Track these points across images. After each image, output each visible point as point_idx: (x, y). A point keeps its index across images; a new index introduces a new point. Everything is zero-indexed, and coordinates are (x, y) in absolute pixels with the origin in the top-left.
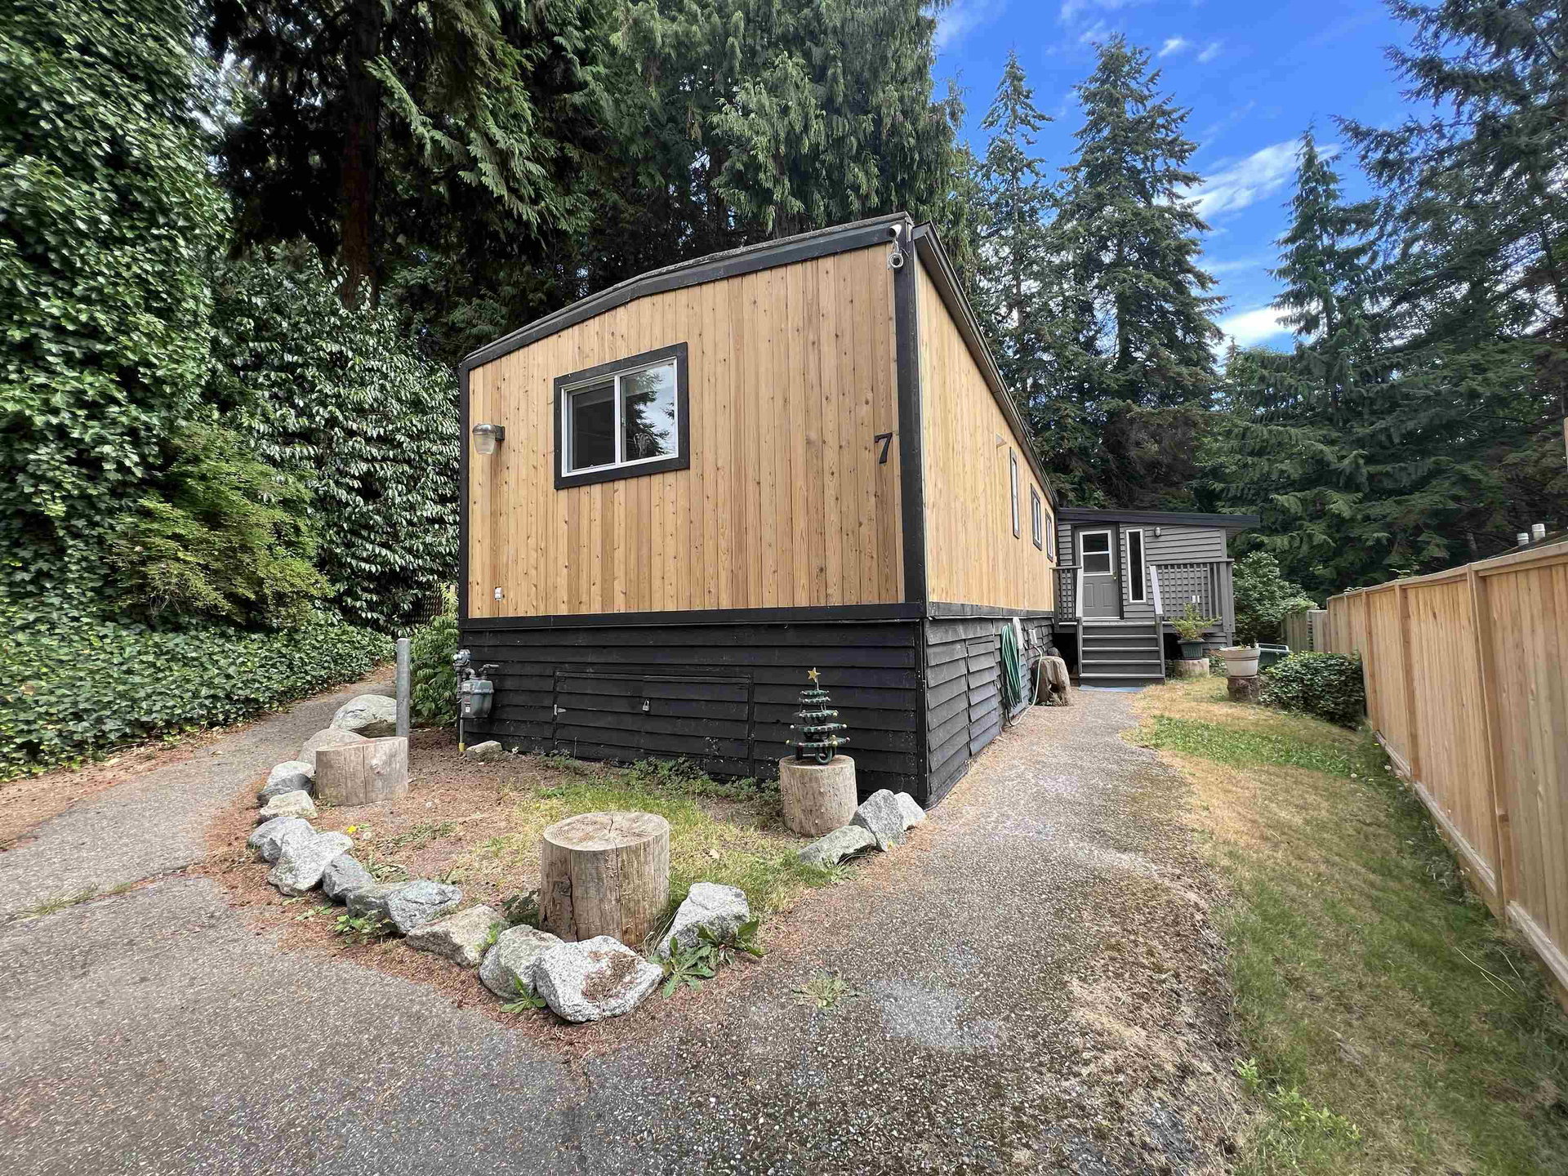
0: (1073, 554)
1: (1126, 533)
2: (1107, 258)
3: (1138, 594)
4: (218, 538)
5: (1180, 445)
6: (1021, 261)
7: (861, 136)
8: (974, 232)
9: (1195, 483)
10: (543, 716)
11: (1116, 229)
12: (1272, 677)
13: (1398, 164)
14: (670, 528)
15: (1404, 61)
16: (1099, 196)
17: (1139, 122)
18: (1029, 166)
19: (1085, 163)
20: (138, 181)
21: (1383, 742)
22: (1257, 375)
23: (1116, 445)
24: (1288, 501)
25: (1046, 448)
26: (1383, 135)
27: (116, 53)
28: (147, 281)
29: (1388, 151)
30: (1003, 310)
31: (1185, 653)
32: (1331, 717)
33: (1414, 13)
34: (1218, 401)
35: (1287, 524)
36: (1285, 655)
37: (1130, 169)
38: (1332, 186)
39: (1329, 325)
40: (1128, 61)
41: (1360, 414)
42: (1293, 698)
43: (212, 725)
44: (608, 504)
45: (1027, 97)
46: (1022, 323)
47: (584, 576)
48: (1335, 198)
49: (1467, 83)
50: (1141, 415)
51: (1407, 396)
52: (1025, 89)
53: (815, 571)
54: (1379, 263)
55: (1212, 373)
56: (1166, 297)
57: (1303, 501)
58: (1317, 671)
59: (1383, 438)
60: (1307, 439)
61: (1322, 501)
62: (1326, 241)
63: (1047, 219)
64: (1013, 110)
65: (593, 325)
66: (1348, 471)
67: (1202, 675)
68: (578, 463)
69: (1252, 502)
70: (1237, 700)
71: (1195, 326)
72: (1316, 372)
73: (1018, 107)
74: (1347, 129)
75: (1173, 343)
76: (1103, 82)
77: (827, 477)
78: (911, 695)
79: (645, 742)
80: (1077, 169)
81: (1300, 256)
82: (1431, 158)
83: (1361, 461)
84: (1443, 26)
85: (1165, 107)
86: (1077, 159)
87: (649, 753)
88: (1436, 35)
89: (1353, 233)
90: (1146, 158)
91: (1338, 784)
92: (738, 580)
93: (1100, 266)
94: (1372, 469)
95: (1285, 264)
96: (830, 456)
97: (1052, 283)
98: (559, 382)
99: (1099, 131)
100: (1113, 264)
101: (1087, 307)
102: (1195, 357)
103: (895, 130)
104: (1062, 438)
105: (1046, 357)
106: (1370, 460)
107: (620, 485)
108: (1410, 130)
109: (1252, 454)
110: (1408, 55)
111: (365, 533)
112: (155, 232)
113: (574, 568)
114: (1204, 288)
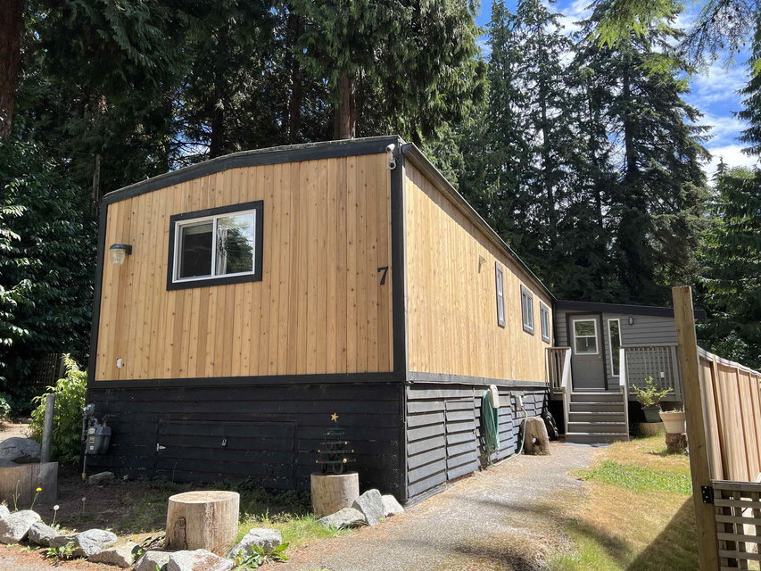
0: (568, 337)
1: (609, 320)
2: (616, 91)
8: (508, 68)
11: (622, 70)
14: (246, 321)
18: (551, 18)
19: (595, 18)
30: (532, 131)
31: (648, 416)
44: (204, 304)
46: (546, 141)
47: (184, 351)
53: (340, 350)
55: (703, 186)
68: (184, 274)
70: (672, 452)
77: (349, 291)
78: (396, 432)
79: (222, 468)
80: (589, 22)
87: (224, 475)
92: (291, 357)
93: (609, 98)
96: (351, 278)
97: (571, 111)
98: (174, 218)
100: (619, 98)
101: (601, 131)
105: (568, 170)
113: (177, 345)
114: (692, 119)
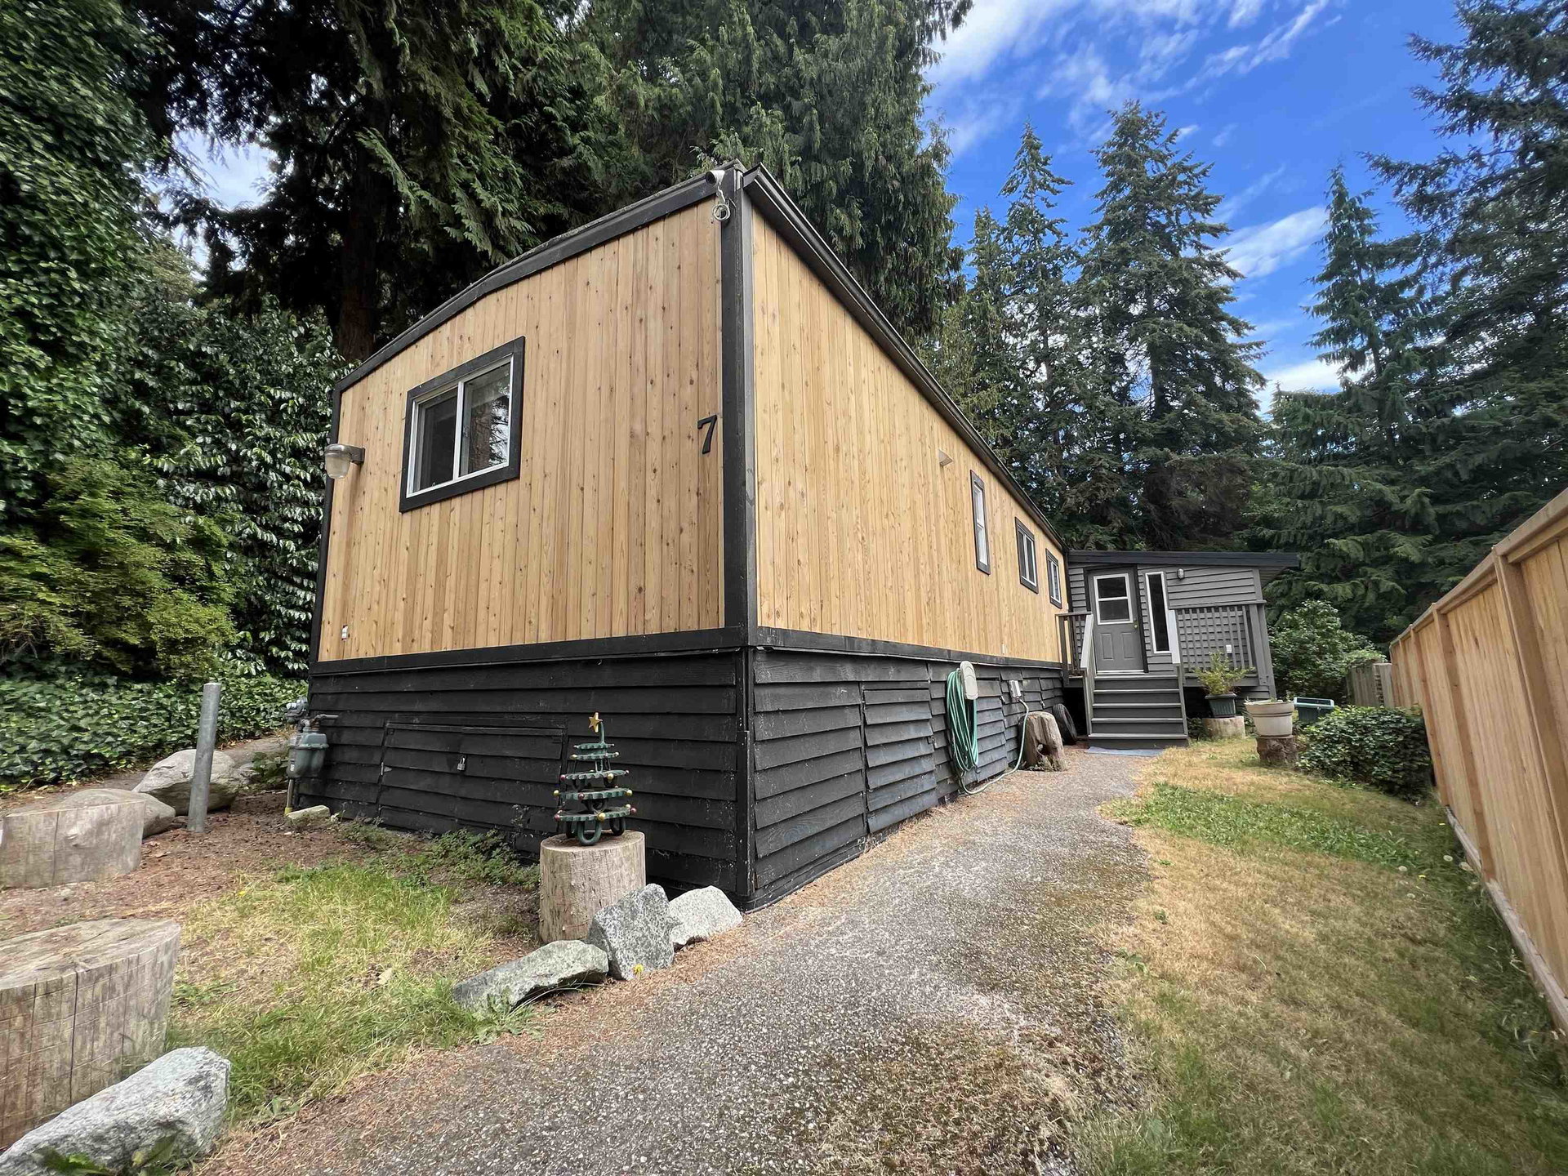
0: (1088, 600)
1: (1146, 576)
2: (1135, 310)
3: (1163, 644)
4: (92, 579)
5: (1227, 492)
6: (1047, 318)
7: (842, 181)
8: (998, 291)
9: (1245, 533)
10: (370, 776)
11: (1142, 282)
12: (1313, 738)
13: (1440, 198)
14: (497, 550)
15: (1433, 99)
16: (1123, 251)
17: (1160, 180)
18: (1050, 226)
19: (1108, 222)
20: (26, 213)
21: (1451, 820)
22: (1300, 416)
23: (1156, 495)
24: (1345, 545)
25: (1081, 499)
26: (1419, 167)
27: (21, 97)
28: (32, 314)
29: (1424, 184)
30: (1031, 365)
31: (1215, 708)
32: (1389, 788)
33: (1439, 52)
34: (1268, 448)
35: (1349, 570)
36: (1329, 711)
37: (1156, 225)
38: (1366, 222)
39: (1377, 360)
40: (1146, 126)
41: (1422, 451)
42: (1338, 763)
43: (40, 783)
44: (445, 522)
45: (1045, 164)
46: (1050, 376)
47: (418, 609)
48: (1370, 233)
49: (1500, 112)
50: (1181, 463)
51: (1473, 429)
52: (1042, 157)
53: (634, 591)
54: (1427, 296)
55: (1256, 419)
56: (1200, 345)
57: (1365, 546)
58: (1366, 730)
59: (1449, 475)
60: (1364, 481)
61: (1387, 544)
62: (1365, 275)
63: (1071, 274)
64: (1032, 176)
65: (446, 329)
66: (1413, 511)
67: (1236, 736)
68: (421, 482)
69: (1306, 549)
70: (1269, 765)
71: (1234, 373)
72: (1367, 408)
73: (1036, 174)
74: (1377, 164)
75: (1212, 392)
76: (1121, 146)
77: (650, 474)
78: (731, 749)
79: (458, 809)
80: (1099, 228)
81: (1339, 292)
82: (1472, 191)
83: (1427, 500)
84: (1471, 62)
85: (1186, 164)
86: (1100, 217)
87: (463, 823)
88: (1465, 71)
89: (1393, 266)
90: (1170, 213)
91: (1383, 879)
92: (558, 610)
93: (1130, 318)
94: (1441, 509)
95: (1323, 301)
96: (654, 448)
97: (1080, 338)
98: (413, 394)
99: (1119, 191)
100: (1142, 316)
101: (1119, 360)
102: (1236, 404)
103: (877, 173)
104: (1098, 489)
105: (1079, 409)
106: (1436, 500)
107: (456, 502)
108: (1447, 162)
109: (1302, 497)
110: (1437, 93)
111: (298, 580)
112: (43, 265)
113: (410, 600)
114: (1239, 334)
